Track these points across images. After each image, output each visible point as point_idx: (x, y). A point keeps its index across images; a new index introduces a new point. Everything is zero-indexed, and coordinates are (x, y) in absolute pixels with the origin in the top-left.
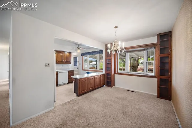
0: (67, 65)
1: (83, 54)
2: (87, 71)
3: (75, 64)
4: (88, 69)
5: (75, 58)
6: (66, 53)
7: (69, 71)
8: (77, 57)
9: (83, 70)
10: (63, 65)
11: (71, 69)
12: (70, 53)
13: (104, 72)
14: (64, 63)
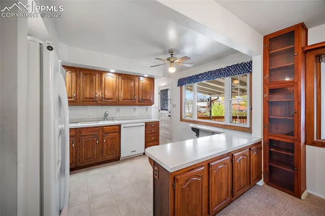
0: (144, 107)
1: (181, 82)
2: (192, 125)
3: (164, 106)
4: (196, 119)
5: (164, 93)
6: (142, 78)
7: (147, 125)
8: (167, 90)
9: (182, 120)
10: (134, 107)
11: (154, 119)
12: (151, 79)
13: (258, 134)
14: (137, 103)
